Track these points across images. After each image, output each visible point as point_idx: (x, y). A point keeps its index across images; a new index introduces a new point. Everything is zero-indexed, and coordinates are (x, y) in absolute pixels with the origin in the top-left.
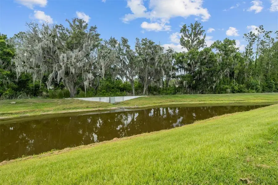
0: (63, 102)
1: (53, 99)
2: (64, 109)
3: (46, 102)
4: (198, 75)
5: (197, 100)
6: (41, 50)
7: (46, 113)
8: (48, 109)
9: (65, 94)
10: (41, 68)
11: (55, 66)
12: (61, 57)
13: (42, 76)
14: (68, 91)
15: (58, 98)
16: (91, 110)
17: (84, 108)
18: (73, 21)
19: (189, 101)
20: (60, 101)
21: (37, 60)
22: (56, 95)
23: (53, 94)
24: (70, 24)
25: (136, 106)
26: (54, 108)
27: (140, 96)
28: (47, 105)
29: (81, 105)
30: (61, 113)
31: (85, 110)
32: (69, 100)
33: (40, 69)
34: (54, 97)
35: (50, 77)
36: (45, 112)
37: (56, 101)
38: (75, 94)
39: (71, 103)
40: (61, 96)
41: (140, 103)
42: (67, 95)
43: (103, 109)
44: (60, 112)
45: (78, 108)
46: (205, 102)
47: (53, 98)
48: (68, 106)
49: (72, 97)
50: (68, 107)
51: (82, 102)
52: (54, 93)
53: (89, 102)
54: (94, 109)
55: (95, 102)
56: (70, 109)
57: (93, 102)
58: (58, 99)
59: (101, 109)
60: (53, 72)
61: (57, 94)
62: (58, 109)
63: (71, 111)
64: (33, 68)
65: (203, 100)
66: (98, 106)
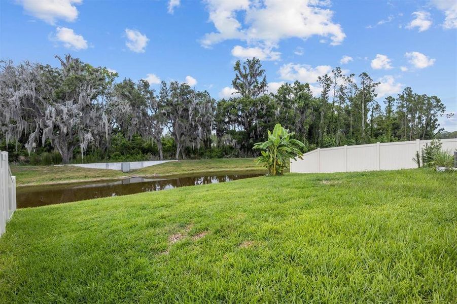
0: (51, 170)
1: (36, 167)
2: (52, 180)
3: (26, 170)
4: (253, 131)
5: (243, 166)
6: (18, 100)
7: (26, 185)
8: (28, 179)
9: (53, 159)
10: (17, 124)
11: (39, 122)
12: (47, 112)
13: (19, 135)
14: (59, 154)
15: (43, 165)
16: (90, 180)
17: (81, 178)
18: (66, 58)
19: (232, 168)
20: (46, 168)
21: (12, 114)
22: (40, 161)
23: (35, 160)
24: (62, 62)
25: (155, 175)
26: (38, 178)
27: (168, 161)
28: (27, 174)
29: (76, 174)
30: (47, 185)
31: (82, 180)
32: (59, 168)
33: (17, 126)
34: (37, 162)
35: (32, 137)
36: (24, 183)
37: (41, 169)
38: (70, 159)
39: (63, 171)
40: (48, 162)
41: (161, 170)
42: (58, 160)
43: (108, 178)
44: (46, 183)
45: (72, 178)
46: (253, 168)
47: (35, 165)
48: (58, 175)
49: (65, 163)
50: (57, 177)
51: (79, 169)
52: (37, 158)
53: (89, 170)
54: (95, 180)
55: (99, 169)
56: (61, 179)
57: (95, 170)
58: (44, 167)
59: (105, 178)
60: (36, 131)
61: (41, 159)
62: (43, 180)
63: (61, 182)
64: (6, 125)
65: (251, 165)
66: (101, 175)
